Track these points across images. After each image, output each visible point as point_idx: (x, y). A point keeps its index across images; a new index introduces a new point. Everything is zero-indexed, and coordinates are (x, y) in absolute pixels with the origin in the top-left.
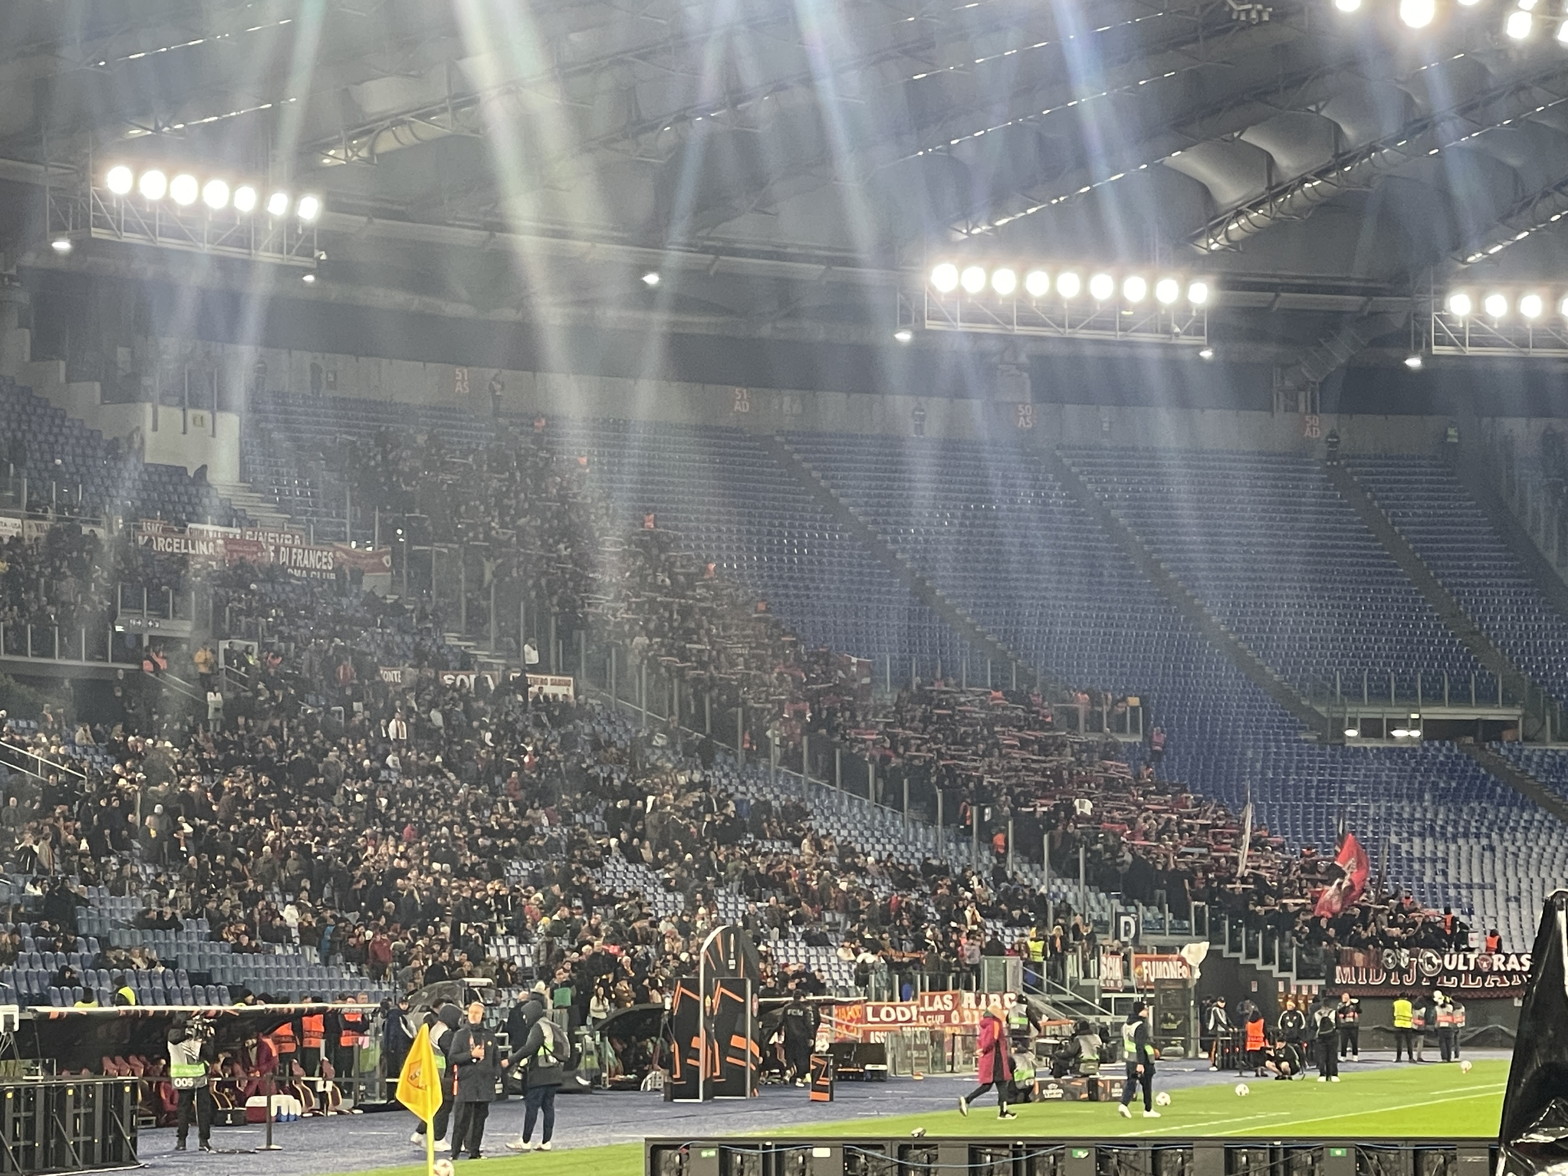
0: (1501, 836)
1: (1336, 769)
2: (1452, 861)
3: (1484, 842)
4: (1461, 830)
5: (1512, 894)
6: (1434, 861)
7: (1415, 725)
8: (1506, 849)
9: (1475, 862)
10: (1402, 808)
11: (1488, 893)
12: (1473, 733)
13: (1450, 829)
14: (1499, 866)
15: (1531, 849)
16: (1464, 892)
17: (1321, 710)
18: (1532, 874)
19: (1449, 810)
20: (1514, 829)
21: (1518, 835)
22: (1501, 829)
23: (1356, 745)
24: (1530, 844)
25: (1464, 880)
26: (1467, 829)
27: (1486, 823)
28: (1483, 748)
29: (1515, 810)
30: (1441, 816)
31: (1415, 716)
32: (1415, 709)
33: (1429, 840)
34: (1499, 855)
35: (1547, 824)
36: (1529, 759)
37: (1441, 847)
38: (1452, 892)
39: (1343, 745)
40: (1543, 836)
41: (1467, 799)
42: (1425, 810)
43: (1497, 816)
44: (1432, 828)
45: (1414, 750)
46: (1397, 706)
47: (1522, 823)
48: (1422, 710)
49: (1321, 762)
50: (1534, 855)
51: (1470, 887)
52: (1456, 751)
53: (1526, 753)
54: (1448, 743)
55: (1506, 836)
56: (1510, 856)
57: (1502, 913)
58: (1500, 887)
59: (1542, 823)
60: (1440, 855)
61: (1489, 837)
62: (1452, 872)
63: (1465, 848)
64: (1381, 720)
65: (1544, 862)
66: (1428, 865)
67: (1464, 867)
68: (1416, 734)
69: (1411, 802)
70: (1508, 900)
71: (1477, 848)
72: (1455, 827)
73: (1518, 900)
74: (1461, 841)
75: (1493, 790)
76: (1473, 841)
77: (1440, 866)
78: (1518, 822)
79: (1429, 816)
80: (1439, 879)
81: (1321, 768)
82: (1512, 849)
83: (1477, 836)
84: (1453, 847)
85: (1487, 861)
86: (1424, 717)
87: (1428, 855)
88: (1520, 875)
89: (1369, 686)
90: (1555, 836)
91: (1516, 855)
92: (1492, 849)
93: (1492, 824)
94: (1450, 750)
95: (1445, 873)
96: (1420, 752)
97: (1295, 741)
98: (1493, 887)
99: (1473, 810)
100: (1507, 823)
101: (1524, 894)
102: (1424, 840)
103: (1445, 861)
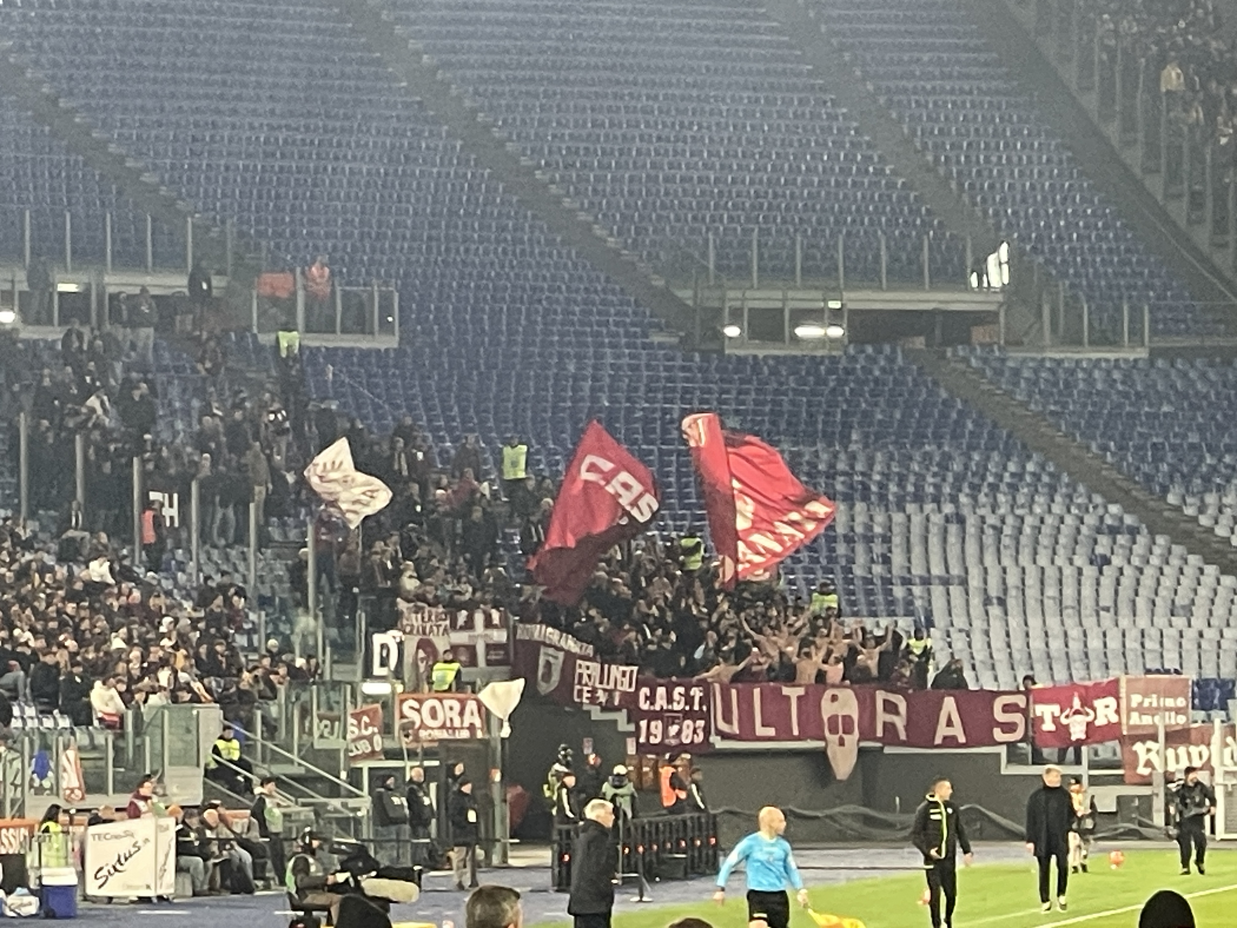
0: (975, 498)
1: (710, 391)
2: (897, 540)
3: (948, 508)
4: (910, 488)
5: (994, 591)
6: (869, 539)
7: (836, 317)
8: (983, 519)
9: (934, 541)
10: (816, 454)
11: (956, 590)
12: (928, 333)
13: (893, 488)
14: (972, 548)
15: (1022, 519)
16: (917, 590)
17: (685, 294)
18: (1025, 559)
19: (892, 458)
20: (994, 488)
21: (1001, 498)
22: (973, 487)
23: (741, 353)
24: (1019, 512)
25: (918, 570)
26: (919, 487)
27: (950, 478)
28: (943, 356)
29: (996, 456)
30: (878, 467)
31: (835, 305)
32: (835, 292)
33: (860, 506)
34: (971, 530)
35: (1046, 479)
36: (1016, 372)
37: (879, 518)
38: (899, 592)
39: (720, 352)
40: (1040, 499)
41: (919, 440)
42: (852, 458)
43: (966, 467)
44: (866, 488)
45: (834, 360)
46: (805, 288)
47: (1007, 478)
48: (846, 295)
49: (687, 380)
50: (1027, 530)
51: (926, 581)
52: (900, 360)
53: (1011, 364)
54: (887, 349)
55: (982, 498)
56: (989, 532)
57: (979, 624)
58: (975, 582)
59: (1037, 477)
60: (878, 530)
61: (954, 500)
62: (898, 558)
63: (917, 520)
64: (781, 311)
65: (1044, 540)
66: (860, 548)
67: (917, 550)
68: (836, 332)
69: (830, 444)
70: (987, 601)
71: (937, 519)
72: (901, 484)
73: (1002, 602)
74: (911, 508)
75: (959, 423)
76: (929, 507)
77: (878, 548)
78: (1000, 477)
79: (859, 467)
80: (878, 569)
81: (686, 391)
82: (992, 520)
83: (937, 500)
84: (898, 518)
85: (953, 539)
86: (851, 306)
87: (859, 529)
88: (1007, 561)
89: (761, 257)
90: (1058, 498)
91: (998, 531)
92: (961, 521)
93: (959, 479)
94: (891, 360)
95: (886, 560)
96: (844, 363)
97: (644, 346)
98: (964, 582)
99: (927, 457)
100: (983, 478)
101: (1013, 592)
102: (852, 507)
103: (887, 539)
